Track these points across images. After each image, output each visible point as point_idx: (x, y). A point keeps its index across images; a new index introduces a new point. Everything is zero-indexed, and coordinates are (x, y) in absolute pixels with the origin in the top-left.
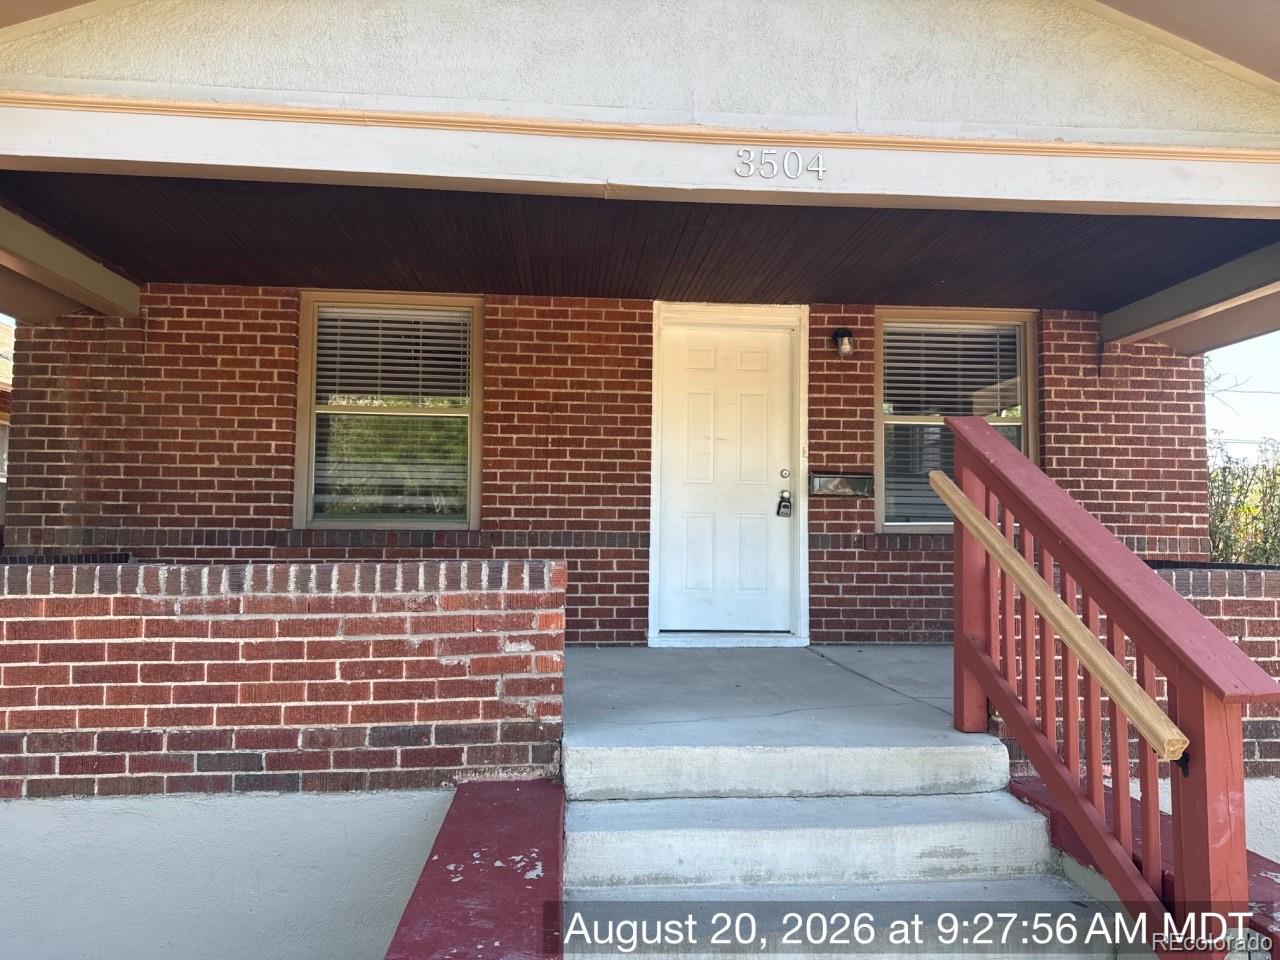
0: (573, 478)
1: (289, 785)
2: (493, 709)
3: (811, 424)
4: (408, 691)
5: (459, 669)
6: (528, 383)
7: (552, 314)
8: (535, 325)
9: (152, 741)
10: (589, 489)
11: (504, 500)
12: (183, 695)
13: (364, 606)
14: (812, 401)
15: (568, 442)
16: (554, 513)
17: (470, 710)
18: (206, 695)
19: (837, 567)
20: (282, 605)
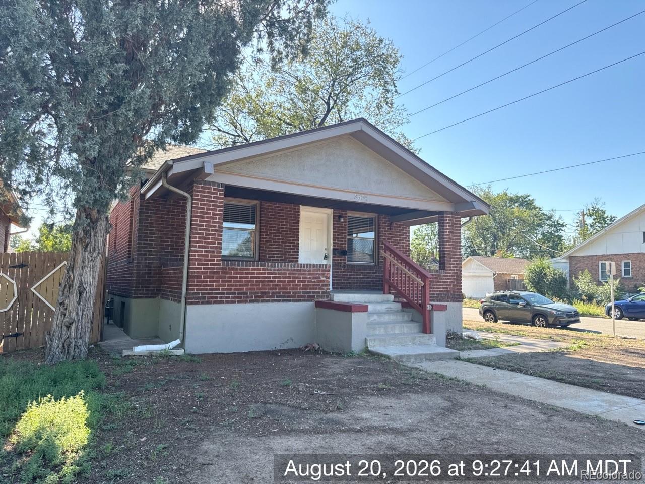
0: (281, 248)
1: (290, 301)
2: (320, 289)
3: (333, 238)
4: (307, 285)
5: (315, 282)
6: (271, 224)
7: (277, 207)
8: (273, 209)
9: (269, 293)
10: (285, 251)
11: (265, 253)
12: (273, 285)
13: (300, 270)
14: (334, 232)
15: (280, 239)
16: (277, 257)
17: (316, 289)
18: (276, 285)
19: (338, 272)
20: (288, 270)
